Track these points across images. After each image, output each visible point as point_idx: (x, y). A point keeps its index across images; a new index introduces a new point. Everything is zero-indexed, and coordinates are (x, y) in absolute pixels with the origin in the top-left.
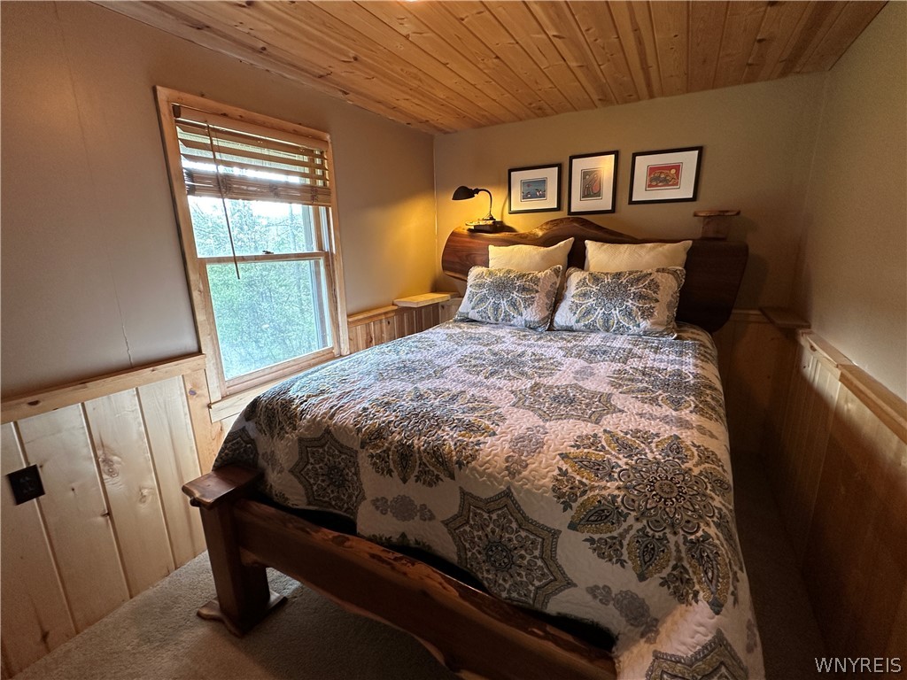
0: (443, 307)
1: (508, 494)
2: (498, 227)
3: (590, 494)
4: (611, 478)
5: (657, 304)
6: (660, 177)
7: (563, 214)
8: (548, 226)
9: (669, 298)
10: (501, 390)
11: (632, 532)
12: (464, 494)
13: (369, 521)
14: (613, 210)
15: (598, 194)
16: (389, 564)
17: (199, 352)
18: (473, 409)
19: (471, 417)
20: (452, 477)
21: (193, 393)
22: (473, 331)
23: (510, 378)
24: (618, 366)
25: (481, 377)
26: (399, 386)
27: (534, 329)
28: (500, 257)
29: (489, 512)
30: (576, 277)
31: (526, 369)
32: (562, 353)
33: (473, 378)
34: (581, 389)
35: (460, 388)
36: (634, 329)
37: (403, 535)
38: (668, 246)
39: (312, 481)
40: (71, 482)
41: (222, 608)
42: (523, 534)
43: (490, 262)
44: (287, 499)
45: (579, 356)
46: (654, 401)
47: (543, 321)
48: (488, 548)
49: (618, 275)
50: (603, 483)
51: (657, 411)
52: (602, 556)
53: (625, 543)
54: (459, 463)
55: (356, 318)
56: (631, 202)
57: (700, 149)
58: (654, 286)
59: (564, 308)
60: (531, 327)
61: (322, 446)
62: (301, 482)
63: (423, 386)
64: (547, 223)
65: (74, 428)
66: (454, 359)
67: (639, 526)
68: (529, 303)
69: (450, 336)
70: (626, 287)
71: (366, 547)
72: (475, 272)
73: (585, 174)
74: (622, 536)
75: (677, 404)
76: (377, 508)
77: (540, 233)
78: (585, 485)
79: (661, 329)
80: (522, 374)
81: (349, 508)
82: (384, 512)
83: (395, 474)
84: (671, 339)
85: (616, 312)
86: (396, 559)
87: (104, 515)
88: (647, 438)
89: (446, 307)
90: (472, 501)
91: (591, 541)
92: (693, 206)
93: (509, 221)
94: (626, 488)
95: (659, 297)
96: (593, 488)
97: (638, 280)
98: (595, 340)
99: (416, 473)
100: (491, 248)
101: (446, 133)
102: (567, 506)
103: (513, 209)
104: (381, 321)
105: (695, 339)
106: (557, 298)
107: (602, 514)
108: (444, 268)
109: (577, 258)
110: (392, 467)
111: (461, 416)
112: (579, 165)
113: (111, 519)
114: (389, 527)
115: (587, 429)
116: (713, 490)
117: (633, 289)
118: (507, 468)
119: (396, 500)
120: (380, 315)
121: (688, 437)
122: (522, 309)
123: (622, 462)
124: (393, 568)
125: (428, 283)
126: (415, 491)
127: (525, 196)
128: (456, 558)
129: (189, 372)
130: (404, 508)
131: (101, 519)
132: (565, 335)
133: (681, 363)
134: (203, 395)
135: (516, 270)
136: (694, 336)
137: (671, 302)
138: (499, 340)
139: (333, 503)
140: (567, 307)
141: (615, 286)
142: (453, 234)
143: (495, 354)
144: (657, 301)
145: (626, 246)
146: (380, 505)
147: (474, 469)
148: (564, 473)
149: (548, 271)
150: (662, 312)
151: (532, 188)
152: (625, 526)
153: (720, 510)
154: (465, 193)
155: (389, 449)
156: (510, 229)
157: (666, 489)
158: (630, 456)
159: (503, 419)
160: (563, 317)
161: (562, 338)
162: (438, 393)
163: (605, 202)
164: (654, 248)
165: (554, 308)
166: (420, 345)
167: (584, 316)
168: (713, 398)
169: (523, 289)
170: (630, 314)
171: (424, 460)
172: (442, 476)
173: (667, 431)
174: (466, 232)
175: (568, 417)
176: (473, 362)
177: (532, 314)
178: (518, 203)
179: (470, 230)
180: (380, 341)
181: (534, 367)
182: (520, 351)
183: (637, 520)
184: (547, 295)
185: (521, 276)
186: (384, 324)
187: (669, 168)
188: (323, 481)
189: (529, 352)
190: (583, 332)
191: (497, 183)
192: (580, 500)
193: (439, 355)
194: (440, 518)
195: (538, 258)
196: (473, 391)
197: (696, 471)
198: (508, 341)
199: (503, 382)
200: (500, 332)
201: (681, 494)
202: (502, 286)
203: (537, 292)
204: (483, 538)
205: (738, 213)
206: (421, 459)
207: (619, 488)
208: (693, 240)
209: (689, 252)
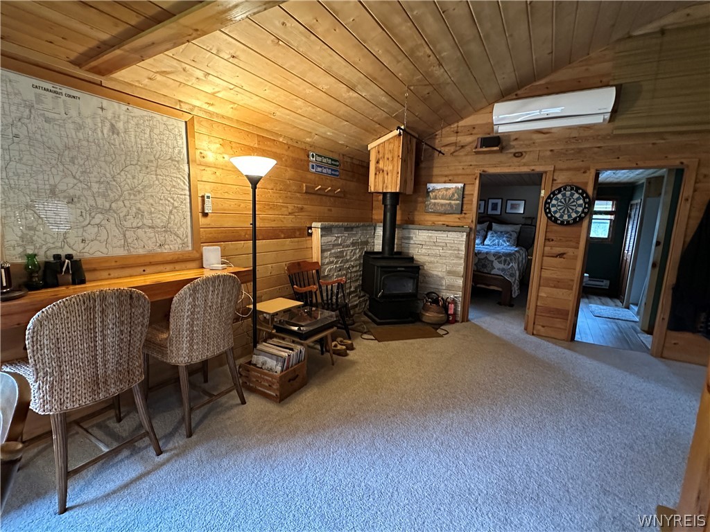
5: (511, 239)
6: (514, 207)
7: (485, 215)
9: (514, 238)
14: (501, 215)
27: (479, 245)
30: (490, 232)
36: (505, 245)
47: (481, 243)
49: (502, 232)
56: (506, 213)
57: (525, 201)
58: (511, 235)
59: (487, 239)
73: (493, 204)
85: (501, 241)
92: (523, 215)
97: (507, 233)
106: (485, 237)
109: (490, 227)
112: (491, 201)
117: (505, 235)
141: (501, 235)
149: (482, 230)
160: (487, 242)
163: (498, 212)
164: (512, 226)
165: (484, 240)
167: (492, 242)
170: (504, 241)
177: (478, 241)
187: (517, 204)
203: (479, 235)
208: (522, 225)
209: (521, 228)
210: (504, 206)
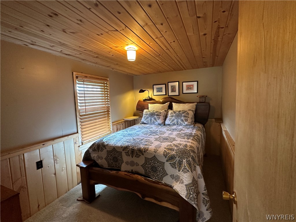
0: (136, 120)
1: (155, 156)
2: (151, 99)
3: (170, 154)
4: (174, 151)
5: (188, 118)
6: (189, 88)
7: (167, 96)
8: (163, 99)
9: (191, 117)
10: (152, 138)
11: (178, 161)
12: (145, 158)
13: (124, 167)
14: (179, 95)
15: (175, 91)
16: (129, 175)
17: (77, 132)
18: (146, 142)
19: (146, 143)
20: (143, 155)
21: (76, 143)
22: (145, 126)
23: (154, 135)
24: (179, 132)
25: (148, 136)
26: (129, 138)
27: (161, 125)
28: (152, 107)
29: (151, 161)
30: (170, 112)
31: (158, 134)
32: (166, 130)
33: (146, 136)
34: (169, 137)
35: (143, 138)
36: (184, 124)
37: (132, 170)
38: (191, 104)
39: (109, 161)
40: (48, 165)
41: (83, 198)
42: (158, 164)
43: (149, 108)
44: (103, 166)
45: (170, 131)
46: (184, 138)
47: (162, 123)
48: (152, 168)
49: (180, 111)
50: (172, 152)
51: (184, 140)
52: (172, 167)
53: (176, 163)
54: (145, 151)
55: (114, 123)
56: (183, 93)
57: (197, 81)
58: (188, 114)
59: (167, 119)
60: (160, 125)
61: (112, 152)
62: (107, 161)
63: (135, 138)
64: (163, 98)
65: (50, 151)
66: (141, 132)
67: (178, 159)
68: (159, 118)
69: (139, 127)
70: (181, 114)
71: (123, 173)
72: (145, 111)
73: (172, 86)
74: (176, 162)
75: (188, 139)
76: (126, 164)
77: (161, 101)
78: (169, 153)
79: (190, 124)
80: (157, 135)
81: (119, 166)
82: (128, 165)
83: (130, 156)
84: (192, 126)
85: (179, 120)
86: (130, 174)
87: (54, 174)
88: (180, 145)
89: (137, 120)
90: (147, 159)
91: (170, 164)
92: (197, 95)
93: (154, 97)
94: (176, 152)
95: (189, 116)
96: (170, 153)
97: (184, 112)
98: (175, 127)
99: (135, 155)
100: (149, 104)
101: (137, 76)
102: (166, 157)
103: (154, 95)
104: (120, 124)
105: (198, 126)
106: (166, 117)
107: (172, 158)
108: (137, 110)
109: (170, 107)
110: (130, 154)
111: (144, 143)
112: (170, 84)
113: (56, 175)
114: (129, 168)
115: (170, 143)
116: (191, 152)
117: (183, 115)
118: (154, 151)
119: (130, 162)
120: (120, 122)
121: (188, 144)
122: (157, 120)
123: (176, 148)
124: (130, 176)
125: (132, 114)
126: (135, 159)
127: (157, 92)
128: (144, 173)
129: (75, 137)
130: (132, 164)
131: (53, 175)
132: (168, 126)
133: (192, 131)
134: (78, 144)
135: (156, 110)
136: (198, 125)
137: (192, 117)
138: (151, 128)
139: (114, 166)
140: (168, 119)
141: (179, 114)
142: (139, 101)
143: (151, 131)
144: (189, 117)
145: (182, 104)
146: (127, 163)
147: (148, 152)
148: (165, 151)
149: (163, 110)
150: (190, 120)
151: (159, 90)
152: (176, 159)
153: (192, 155)
154: (142, 91)
155: (129, 150)
156: (154, 100)
157: (183, 152)
158: (177, 147)
159: (153, 143)
160: (167, 122)
161: (167, 127)
162: (138, 139)
163: (177, 93)
164: (188, 105)
165: (165, 120)
166: (132, 130)
167: (172, 121)
168: (197, 138)
169: (157, 115)
170: (183, 121)
171: (137, 152)
172: (141, 155)
173: (185, 143)
174: (142, 100)
175: (166, 142)
176: (145, 133)
177: (160, 121)
178: (156, 93)
179: (143, 100)
180: (120, 130)
181: (160, 133)
182: (156, 130)
183: (178, 158)
184: (163, 116)
185: (157, 112)
186: (121, 125)
187: (191, 85)
188: (112, 161)
189: (159, 130)
190: (172, 125)
191: (150, 88)
192: (168, 155)
193: (137, 132)
194: (140, 164)
195: (161, 107)
196: (146, 138)
197: (189, 149)
198: (154, 128)
199: (152, 136)
200: (152, 126)
201: (186, 153)
202: (152, 114)
203: (161, 116)
204: (151, 166)
205: (207, 96)
206: (136, 152)
207: (175, 153)
208: (197, 103)
209: (196, 106)
210: (181, 87)
